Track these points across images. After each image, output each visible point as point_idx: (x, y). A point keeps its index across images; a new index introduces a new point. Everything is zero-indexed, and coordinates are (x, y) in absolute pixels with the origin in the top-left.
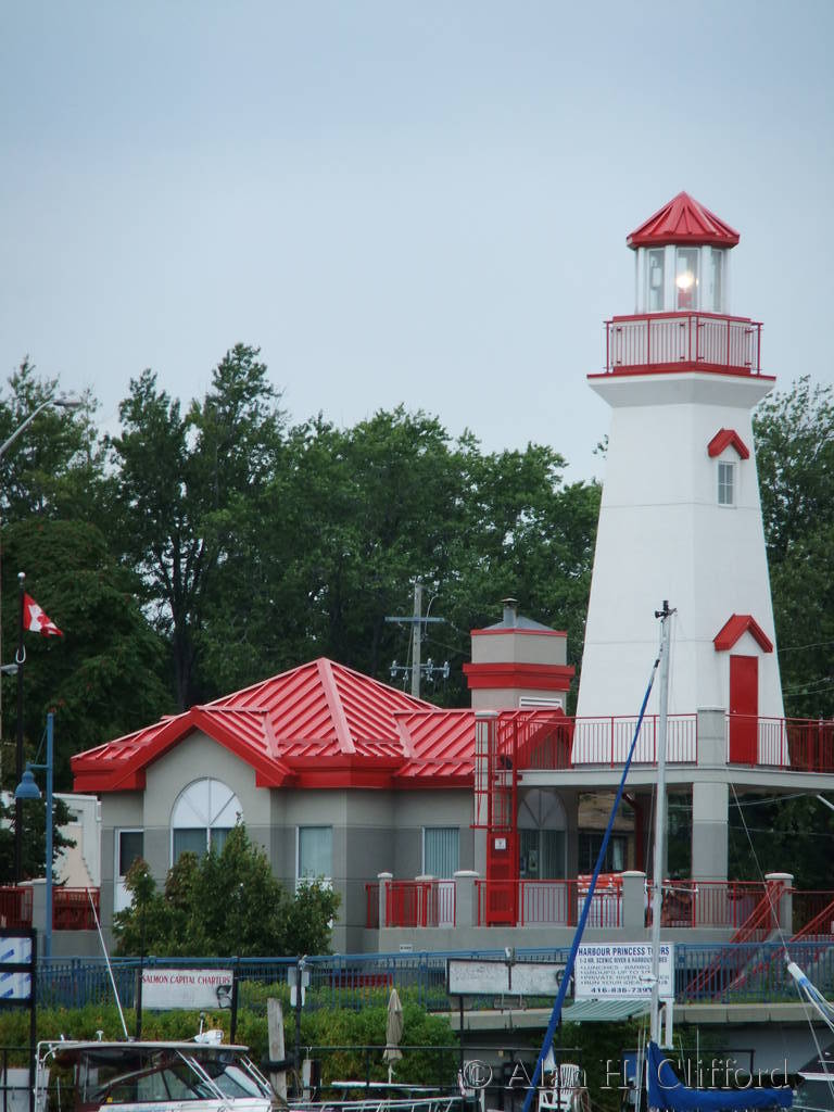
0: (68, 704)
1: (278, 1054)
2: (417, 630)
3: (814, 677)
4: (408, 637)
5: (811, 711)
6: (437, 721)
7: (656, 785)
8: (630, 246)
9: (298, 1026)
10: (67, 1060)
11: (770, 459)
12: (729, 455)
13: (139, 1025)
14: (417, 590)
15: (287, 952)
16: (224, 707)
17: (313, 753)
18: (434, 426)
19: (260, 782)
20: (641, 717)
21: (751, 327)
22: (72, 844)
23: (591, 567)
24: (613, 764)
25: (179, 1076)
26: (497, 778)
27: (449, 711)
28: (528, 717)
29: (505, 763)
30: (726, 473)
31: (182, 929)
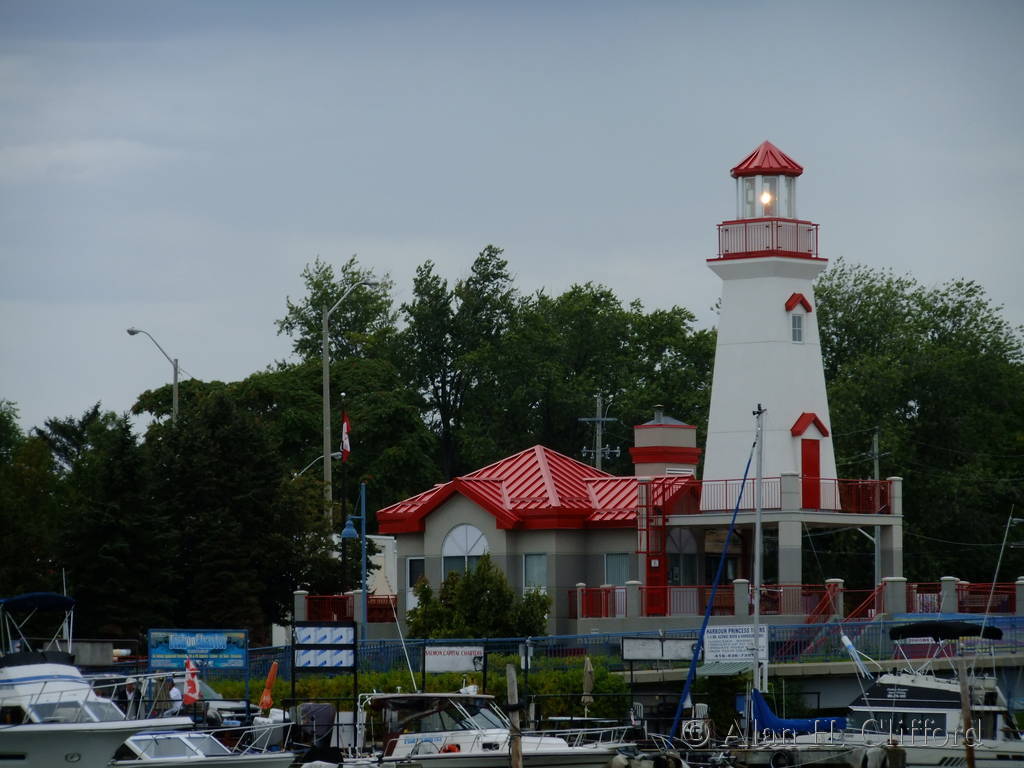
0: (375, 478)
1: (514, 700)
2: (599, 427)
3: (856, 453)
4: (594, 432)
5: (854, 475)
6: (613, 484)
7: (754, 524)
8: (733, 176)
9: (526, 682)
10: (378, 706)
11: (826, 313)
12: (799, 310)
13: (424, 682)
14: (599, 401)
15: (518, 634)
16: (475, 478)
17: (533, 506)
18: (608, 295)
19: (499, 526)
20: (744, 480)
21: (812, 227)
22: (379, 568)
23: (711, 384)
24: (727, 511)
25: (450, 715)
26: (652, 521)
27: (621, 478)
28: (671, 481)
29: (658, 510)
30: (797, 322)
31: (450, 621)
